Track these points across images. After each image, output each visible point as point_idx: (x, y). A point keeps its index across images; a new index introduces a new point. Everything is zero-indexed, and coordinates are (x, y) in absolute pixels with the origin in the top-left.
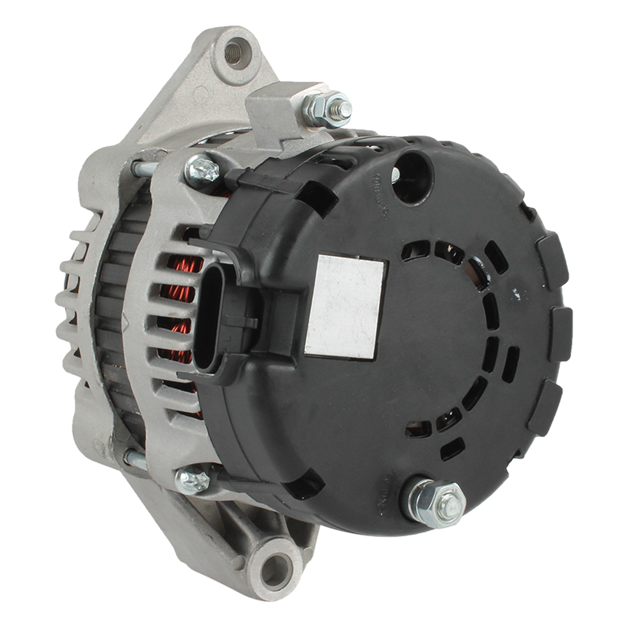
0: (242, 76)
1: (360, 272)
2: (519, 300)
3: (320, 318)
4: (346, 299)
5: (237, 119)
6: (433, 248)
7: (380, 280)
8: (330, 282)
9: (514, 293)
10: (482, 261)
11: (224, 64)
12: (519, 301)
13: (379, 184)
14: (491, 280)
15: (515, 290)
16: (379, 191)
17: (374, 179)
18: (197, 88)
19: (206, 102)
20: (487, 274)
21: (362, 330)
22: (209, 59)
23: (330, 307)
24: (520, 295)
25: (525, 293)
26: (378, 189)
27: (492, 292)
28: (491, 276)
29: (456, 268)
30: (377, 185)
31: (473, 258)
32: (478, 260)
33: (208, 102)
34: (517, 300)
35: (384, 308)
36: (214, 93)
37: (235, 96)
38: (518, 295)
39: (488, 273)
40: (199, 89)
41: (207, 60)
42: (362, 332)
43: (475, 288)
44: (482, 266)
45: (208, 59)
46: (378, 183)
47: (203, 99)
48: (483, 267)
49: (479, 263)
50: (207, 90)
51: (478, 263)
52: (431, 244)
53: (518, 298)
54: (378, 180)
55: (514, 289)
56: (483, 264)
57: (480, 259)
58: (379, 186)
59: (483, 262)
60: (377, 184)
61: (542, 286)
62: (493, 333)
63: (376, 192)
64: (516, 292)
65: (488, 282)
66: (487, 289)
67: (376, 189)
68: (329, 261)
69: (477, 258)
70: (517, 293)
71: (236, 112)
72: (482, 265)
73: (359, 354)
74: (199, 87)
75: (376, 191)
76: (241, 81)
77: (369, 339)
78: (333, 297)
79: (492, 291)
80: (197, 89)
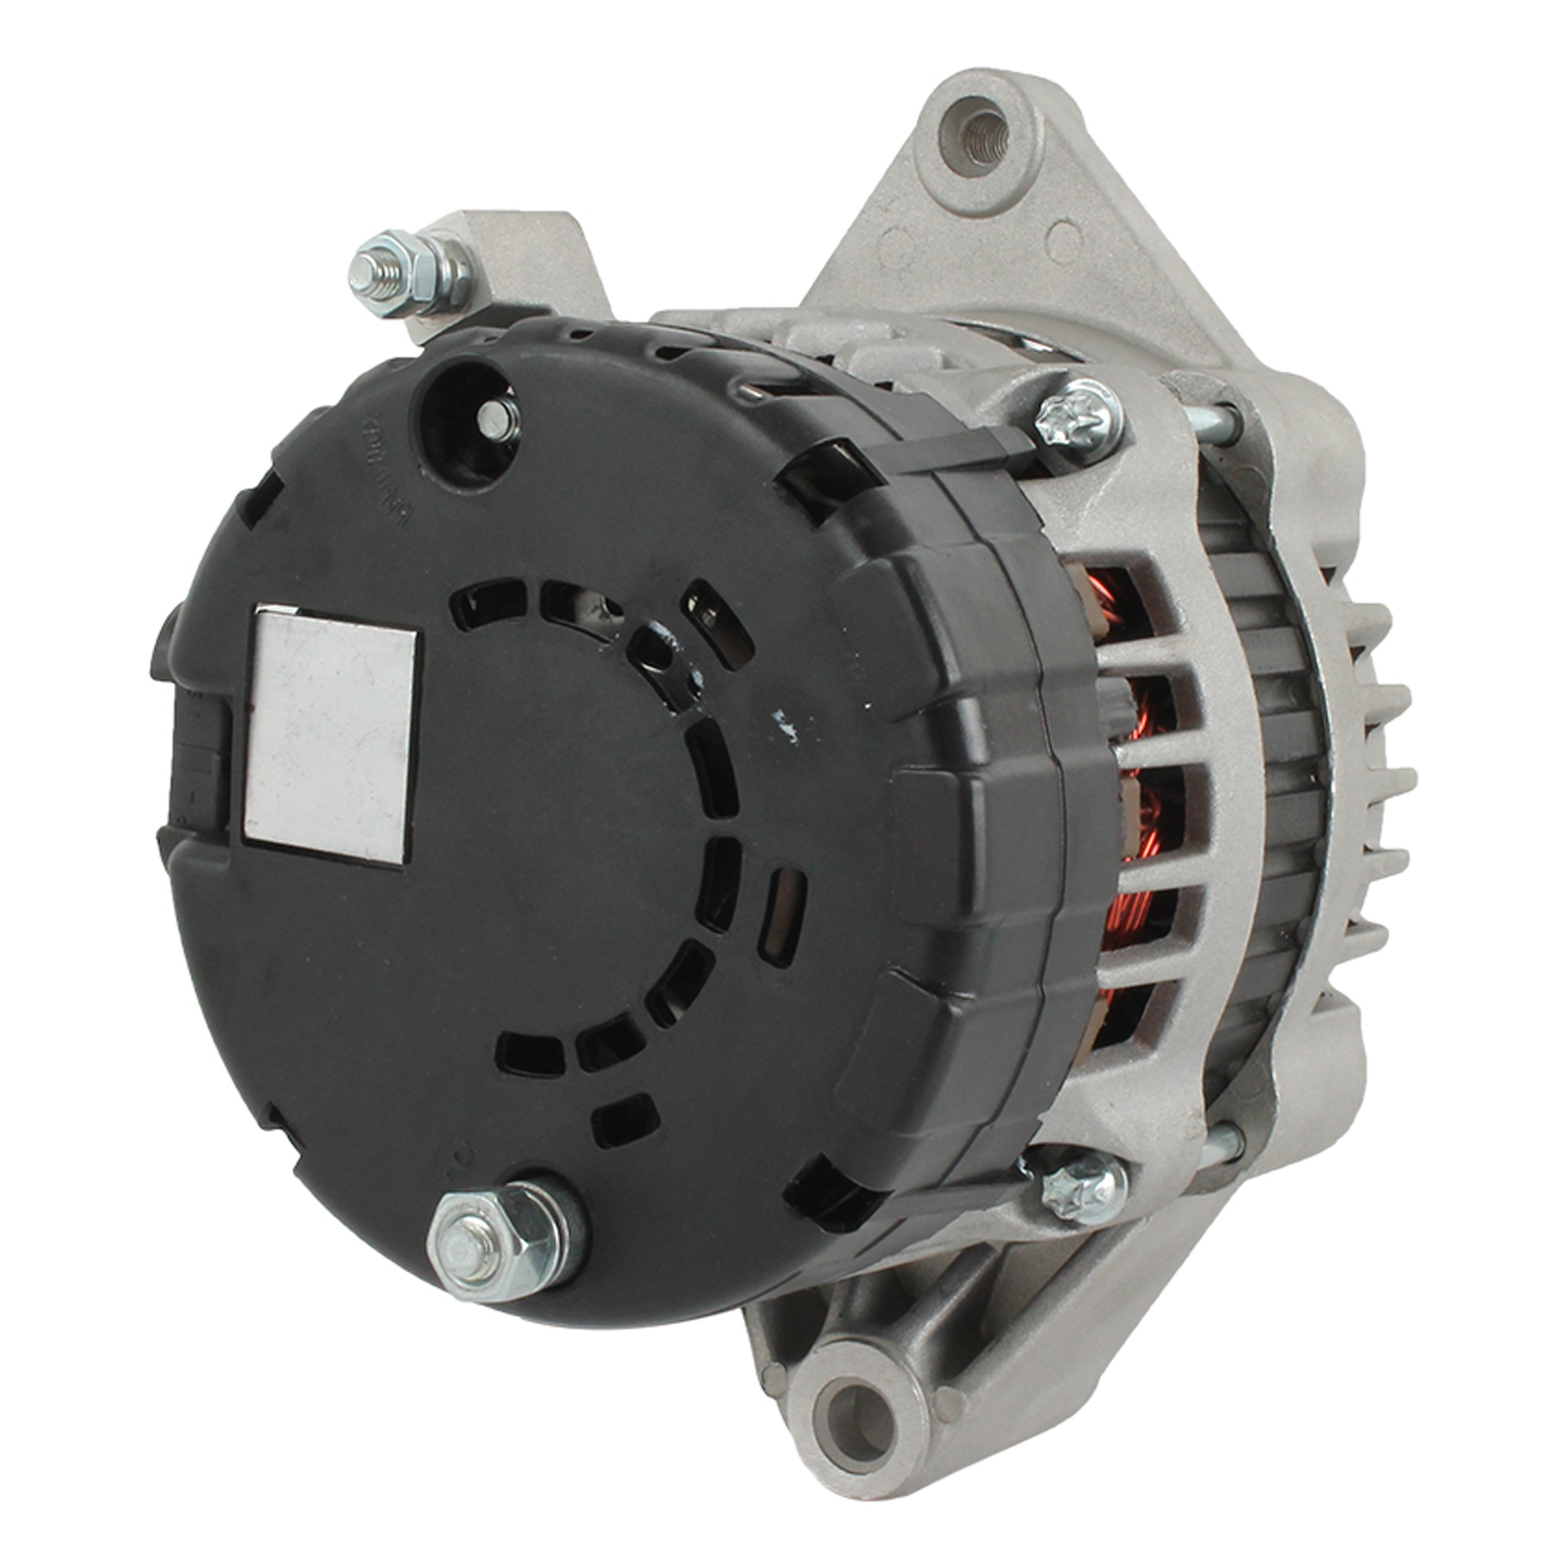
0: (984, 191)
1: (359, 655)
2: (793, 741)
3: (274, 757)
4: (330, 718)
5: (986, 299)
6: (534, 598)
7: (408, 675)
8: (293, 676)
9: (776, 724)
10: (673, 633)
11: (937, 168)
12: (794, 744)
13: (379, 444)
14: (704, 683)
15: (779, 715)
16: (379, 459)
17: (366, 432)
18: (886, 233)
19: (909, 265)
20: (692, 668)
21: (372, 792)
22: (912, 160)
23: (296, 734)
24: (794, 728)
25: (812, 722)
26: (378, 455)
27: (710, 717)
28: (702, 673)
29: (601, 650)
30: (374, 446)
31: (649, 624)
32: (662, 630)
33: (914, 266)
34: (789, 741)
35: (421, 741)
36: (927, 240)
37: (981, 241)
38: (789, 730)
39: (694, 664)
40: (890, 237)
41: (907, 163)
42: (372, 798)
43: (662, 704)
44: (675, 648)
45: (908, 160)
46: (378, 441)
47: (901, 258)
48: (677, 650)
49: (666, 637)
50: (910, 236)
51: (663, 638)
52: (529, 589)
53: (792, 737)
54: (376, 433)
55: (776, 710)
56: (677, 641)
57: (669, 628)
58: (378, 448)
59: (676, 636)
60: (375, 443)
61: (864, 706)
62: (724, 826)
63: (371, 464)
64: (783, 718)
65: (697, 688)
66: (695, 709)
67: (370, 457)
68: (288, 627)
69: (659, 625)
70: (788, 723)
71: (984, 282)
72: (675, 644)
73: (367, 850)
74: (890, 230)
75: (370, 461)
76: (982, 203)
77: (390, 816)
78: (300, 711)
79: (710, 713)
80: (886, 236)
